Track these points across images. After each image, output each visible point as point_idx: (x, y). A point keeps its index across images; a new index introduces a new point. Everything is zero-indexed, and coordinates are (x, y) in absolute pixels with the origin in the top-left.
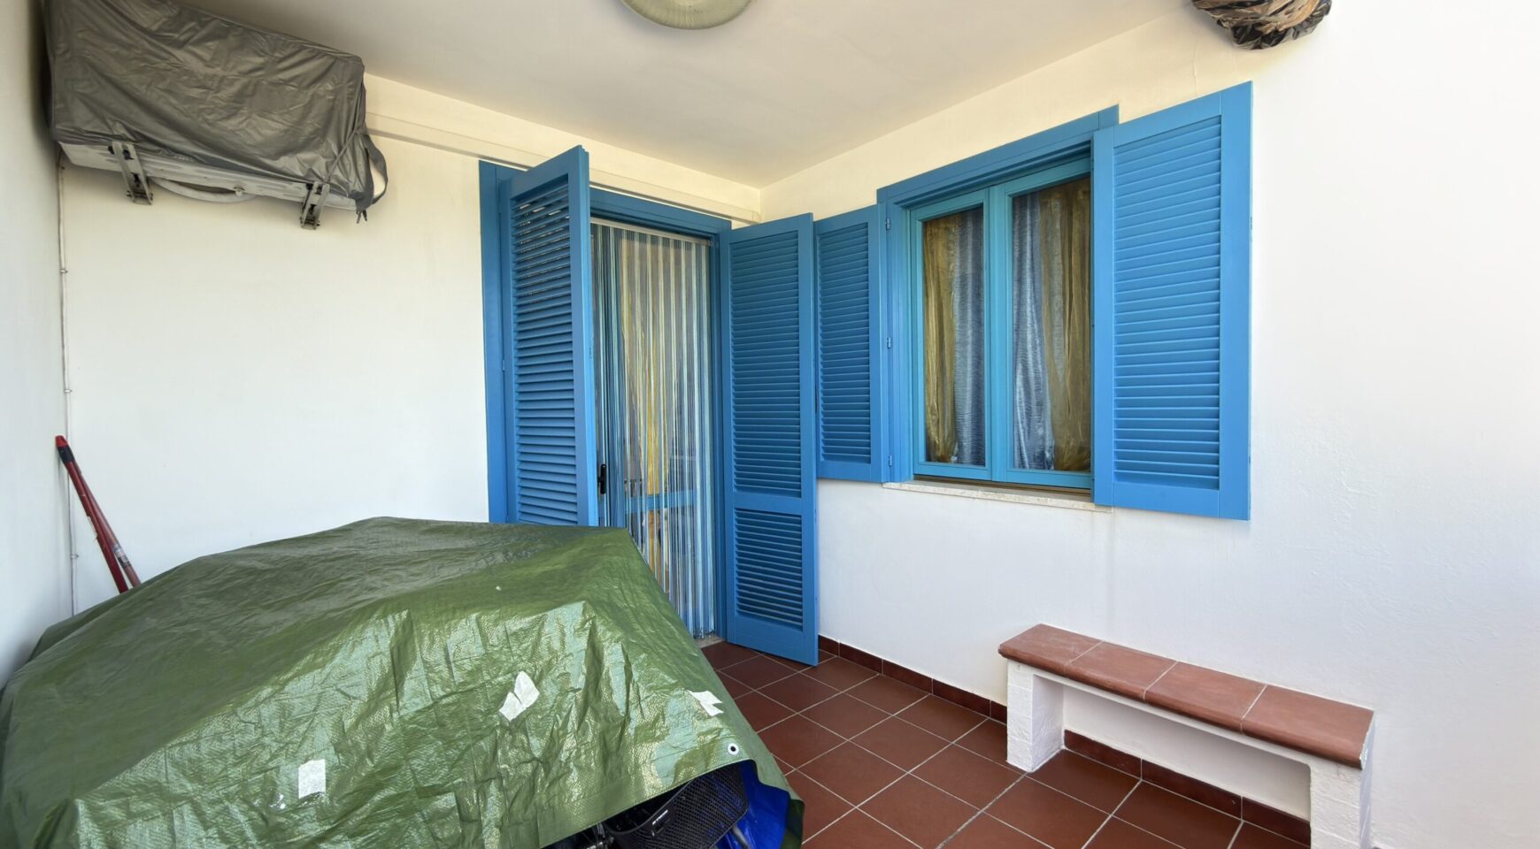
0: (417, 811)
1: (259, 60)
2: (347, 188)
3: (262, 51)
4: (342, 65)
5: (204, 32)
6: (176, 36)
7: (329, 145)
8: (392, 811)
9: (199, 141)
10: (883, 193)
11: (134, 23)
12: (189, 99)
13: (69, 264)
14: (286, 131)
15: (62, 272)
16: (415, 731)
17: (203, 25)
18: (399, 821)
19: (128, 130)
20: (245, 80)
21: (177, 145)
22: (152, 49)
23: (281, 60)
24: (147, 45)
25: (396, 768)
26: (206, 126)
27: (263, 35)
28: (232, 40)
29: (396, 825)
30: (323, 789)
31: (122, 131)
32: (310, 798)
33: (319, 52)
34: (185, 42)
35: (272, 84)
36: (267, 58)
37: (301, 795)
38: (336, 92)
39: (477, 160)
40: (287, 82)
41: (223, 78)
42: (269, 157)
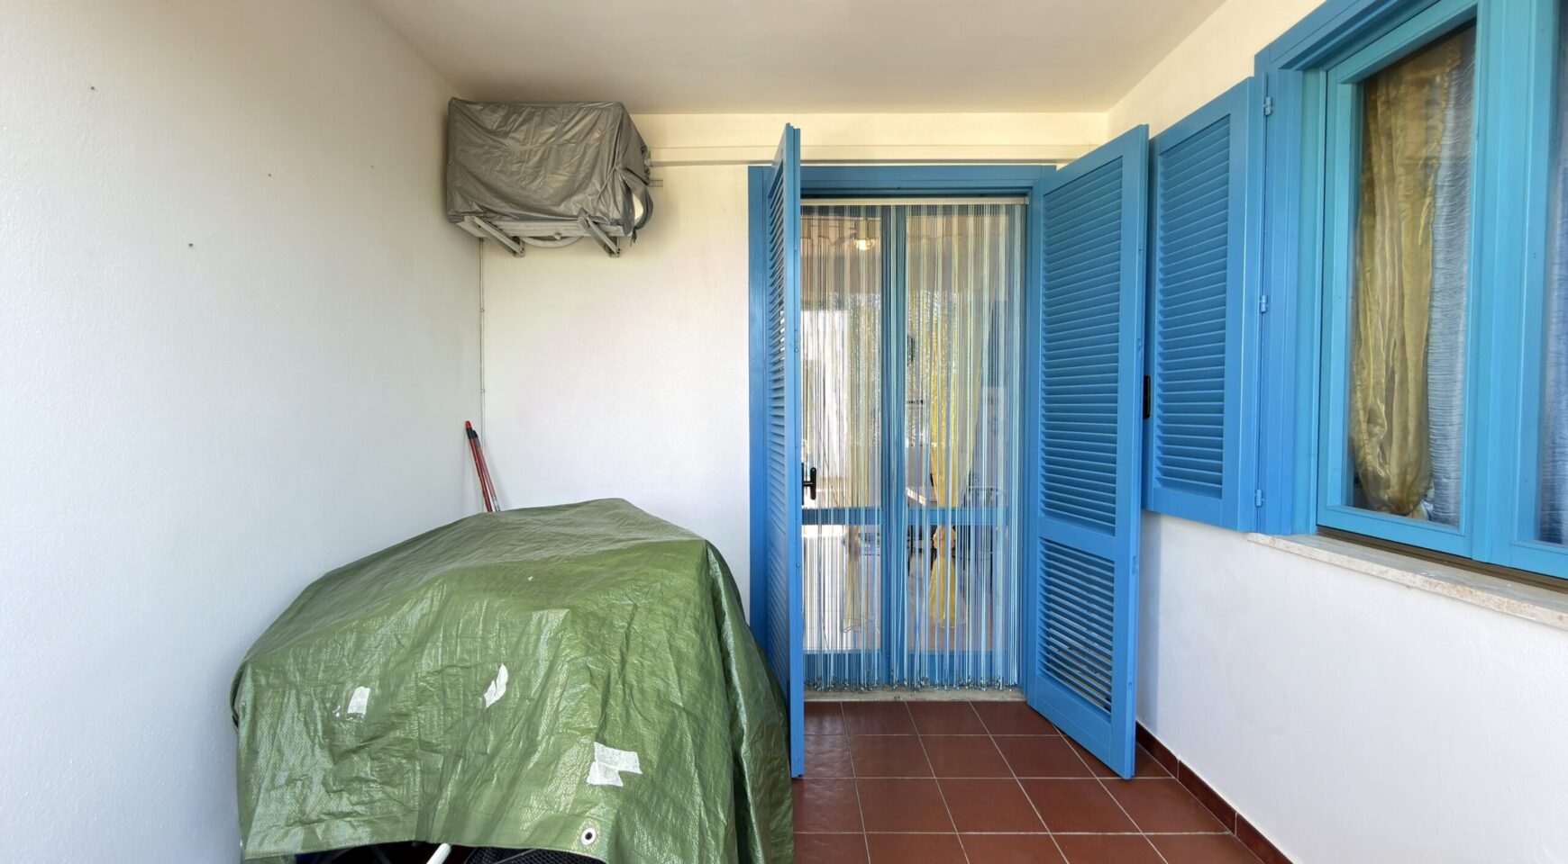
0: (419, 760)
1: (552, 129)
2: (608, 218)
3: (554, 121)
4: (607, 112)
5: (520, 119)
6: (505, 128)
7: (594, 184)
8: (398, 751)
9: (514, 203)
10: (1262, 58)
11: (482, 128)
12: (513, 173)
13: (486, 306)
14: (568, 181)
15: (482, 310)
16: (425, 689)
17: (520, 115)
18: (404, 761)
19: (480, 206)
20: (543, 148)
21: (502, 210)
22: (494, 143)
23: (566, 124)
24: (491, 142)
25: (407, 715)
26: (521, 191)
27: (555, 108)
28: (536, 119)
29: (400, 763)
30: (364, 712)
31: (476, 208)
32: (354, 715)
33: (591, 108)
34: (510, 131)
35: (560, 145)
36: (557, 126)
37: (350, 711)
38: (601, 139)
39: (745, 167)
40: (569, 141)
41: (531, 150)
42: (554, 206)
